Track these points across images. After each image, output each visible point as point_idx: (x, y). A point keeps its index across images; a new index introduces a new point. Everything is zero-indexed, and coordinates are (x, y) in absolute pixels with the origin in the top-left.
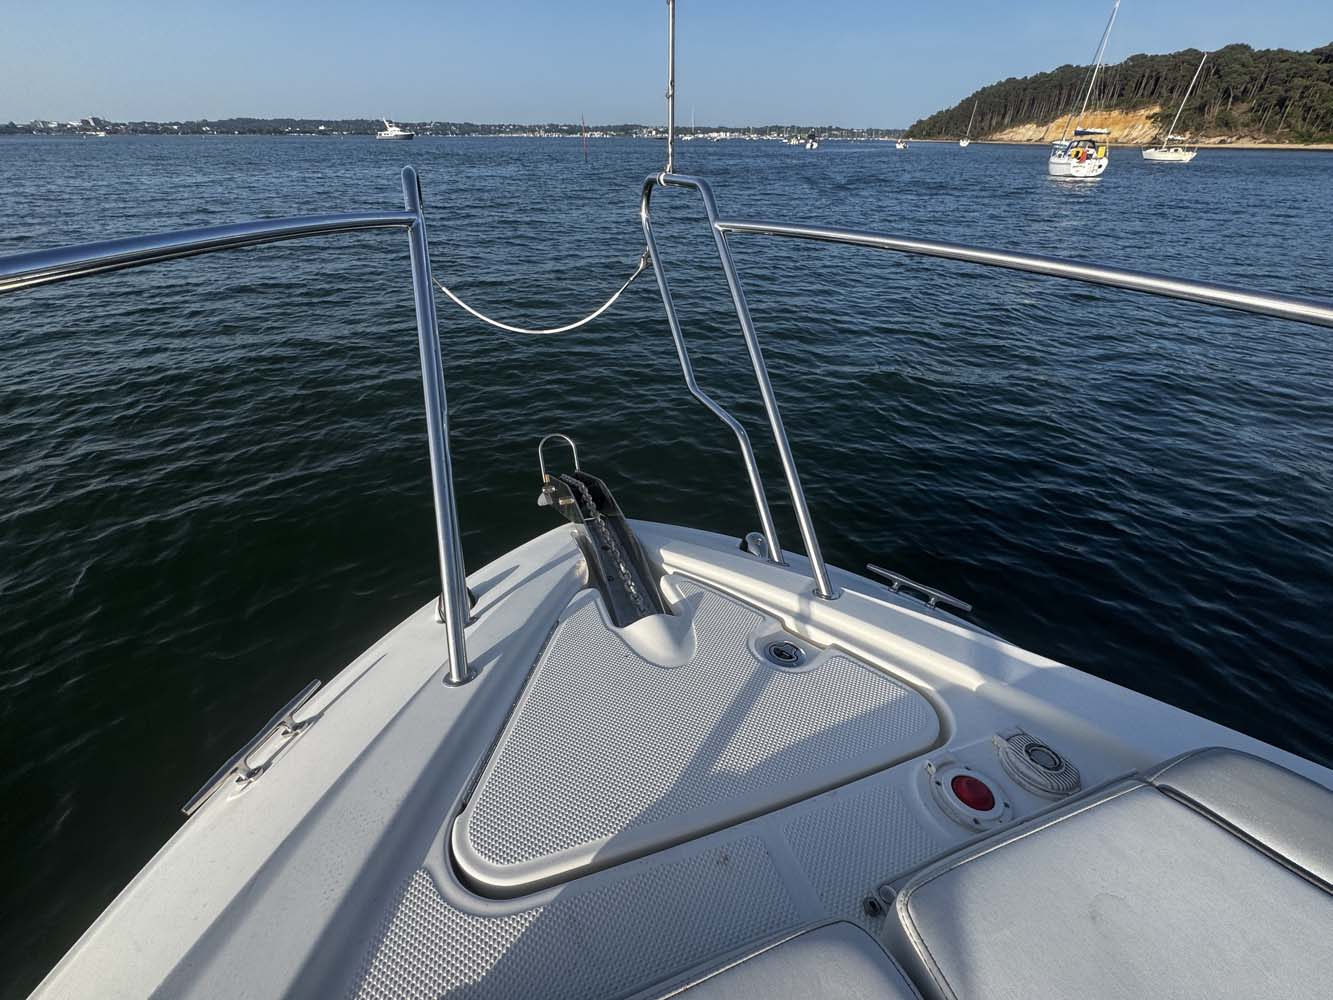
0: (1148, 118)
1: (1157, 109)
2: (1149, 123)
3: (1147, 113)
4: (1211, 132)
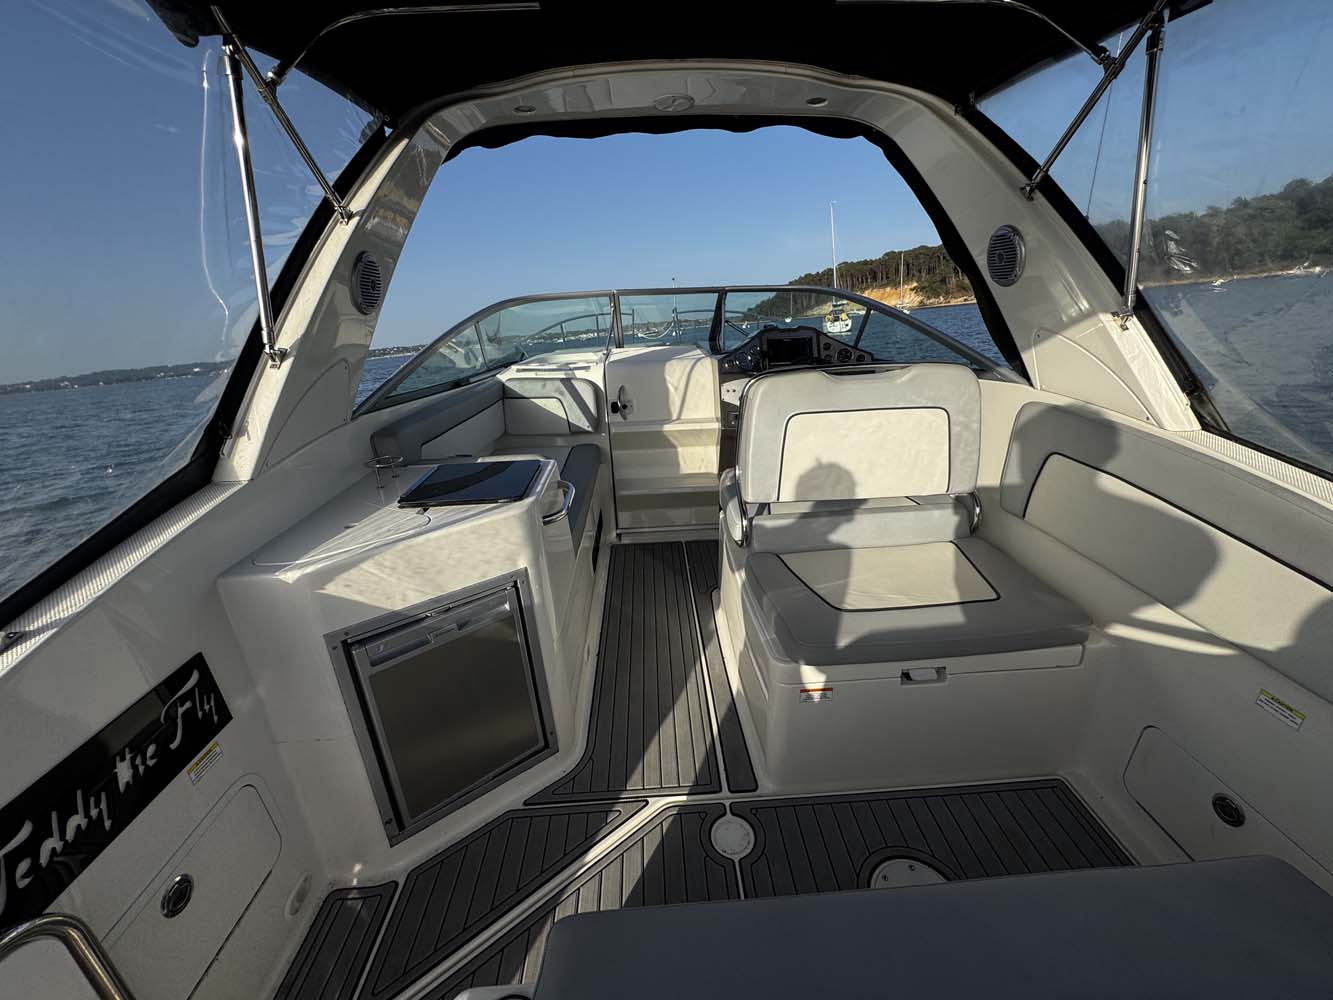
0: (912, 290)
1: (915, 284)
2: (913, 293)
3: (910, 287)
4: (956, 295)
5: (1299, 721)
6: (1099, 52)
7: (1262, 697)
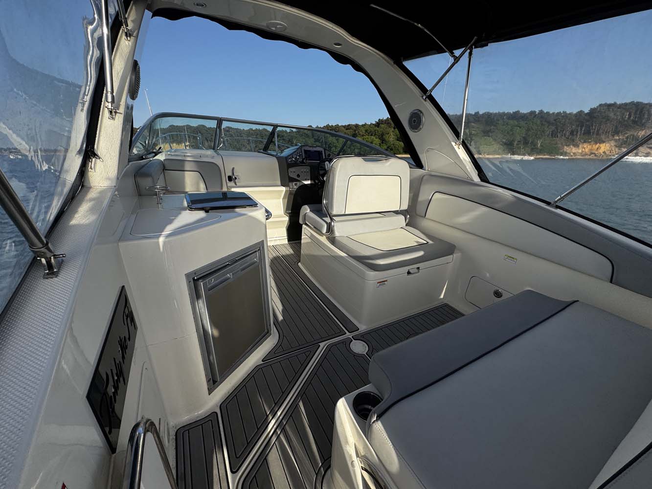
5: (515, 261)
6: (452, 54)
7: (506, 257)
